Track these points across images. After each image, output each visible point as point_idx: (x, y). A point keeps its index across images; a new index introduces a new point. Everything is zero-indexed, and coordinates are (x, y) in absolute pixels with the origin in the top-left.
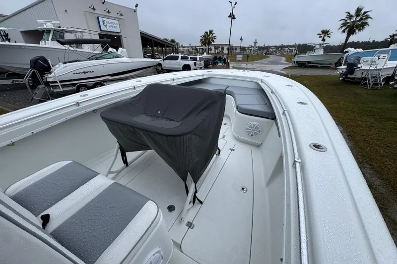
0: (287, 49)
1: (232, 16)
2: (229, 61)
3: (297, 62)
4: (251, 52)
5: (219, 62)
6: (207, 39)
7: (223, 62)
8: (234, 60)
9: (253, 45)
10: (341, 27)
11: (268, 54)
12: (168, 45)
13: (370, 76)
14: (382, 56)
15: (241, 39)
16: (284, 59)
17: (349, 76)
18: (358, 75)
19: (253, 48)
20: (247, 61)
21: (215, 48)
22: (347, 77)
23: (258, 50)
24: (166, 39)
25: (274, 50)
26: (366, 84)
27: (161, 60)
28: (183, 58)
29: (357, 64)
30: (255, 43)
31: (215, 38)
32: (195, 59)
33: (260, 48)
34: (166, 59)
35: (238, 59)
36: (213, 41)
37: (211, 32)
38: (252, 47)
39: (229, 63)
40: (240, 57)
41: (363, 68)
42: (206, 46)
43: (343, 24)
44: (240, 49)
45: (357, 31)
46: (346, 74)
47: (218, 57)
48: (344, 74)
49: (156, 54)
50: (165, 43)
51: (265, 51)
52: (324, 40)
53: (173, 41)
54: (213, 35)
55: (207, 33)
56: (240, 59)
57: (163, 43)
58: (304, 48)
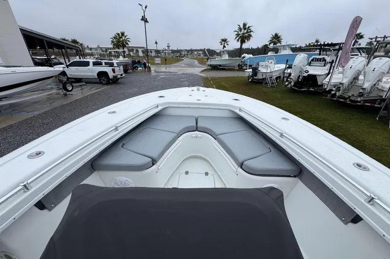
0: (196, 53)
1: (144, 19)
2: (149, 65)
3: (210, 65)
4: (165, 54)
5: (139, 66)
6: (120, 41)
7: (143, 66)
8: (153, 64)
9: (167, 48)
10: (236, 37)
11: (182, 57)
12: (69, 46)
13: (268, 77)
14: (270, 61)
15: (156, 43)
16: (196, 62)
17: (255, 77)
18: (260, 76)
19: (167, 51)
20: (166, 64)
21: (129, 51)
22: (253, 79)
23: (172, 53)
24: (64, 40)
25: (186, 53)
26: (266, 83)
27: (63, 66)
28: (95, 64)
29: (258, 68)
30: (168, 47)
31: (129, 41)
32: (111, 65)
33: (173, 52)
34: (70, 65)
35: (156, 62)
36: (127, 44)
37: (123, 34)
38: (165, 50)
39: (150, 67)
40: (158, 60)
41: (262, 71)
42: (119, 49)
43: (237, 34)
44: (155, 51)
45: (246, 41)
46: (252, 76)
47: (137, 61)
48: (252, 77)
49: (53, 57)
50: (64, 45)
51: (178, 54)
52: (224, 47)
53: (75, 41)
54: (125, 37)
55: (118, 34)
56: (159, 62)
57: (62, 44)
58: (212, 53)
